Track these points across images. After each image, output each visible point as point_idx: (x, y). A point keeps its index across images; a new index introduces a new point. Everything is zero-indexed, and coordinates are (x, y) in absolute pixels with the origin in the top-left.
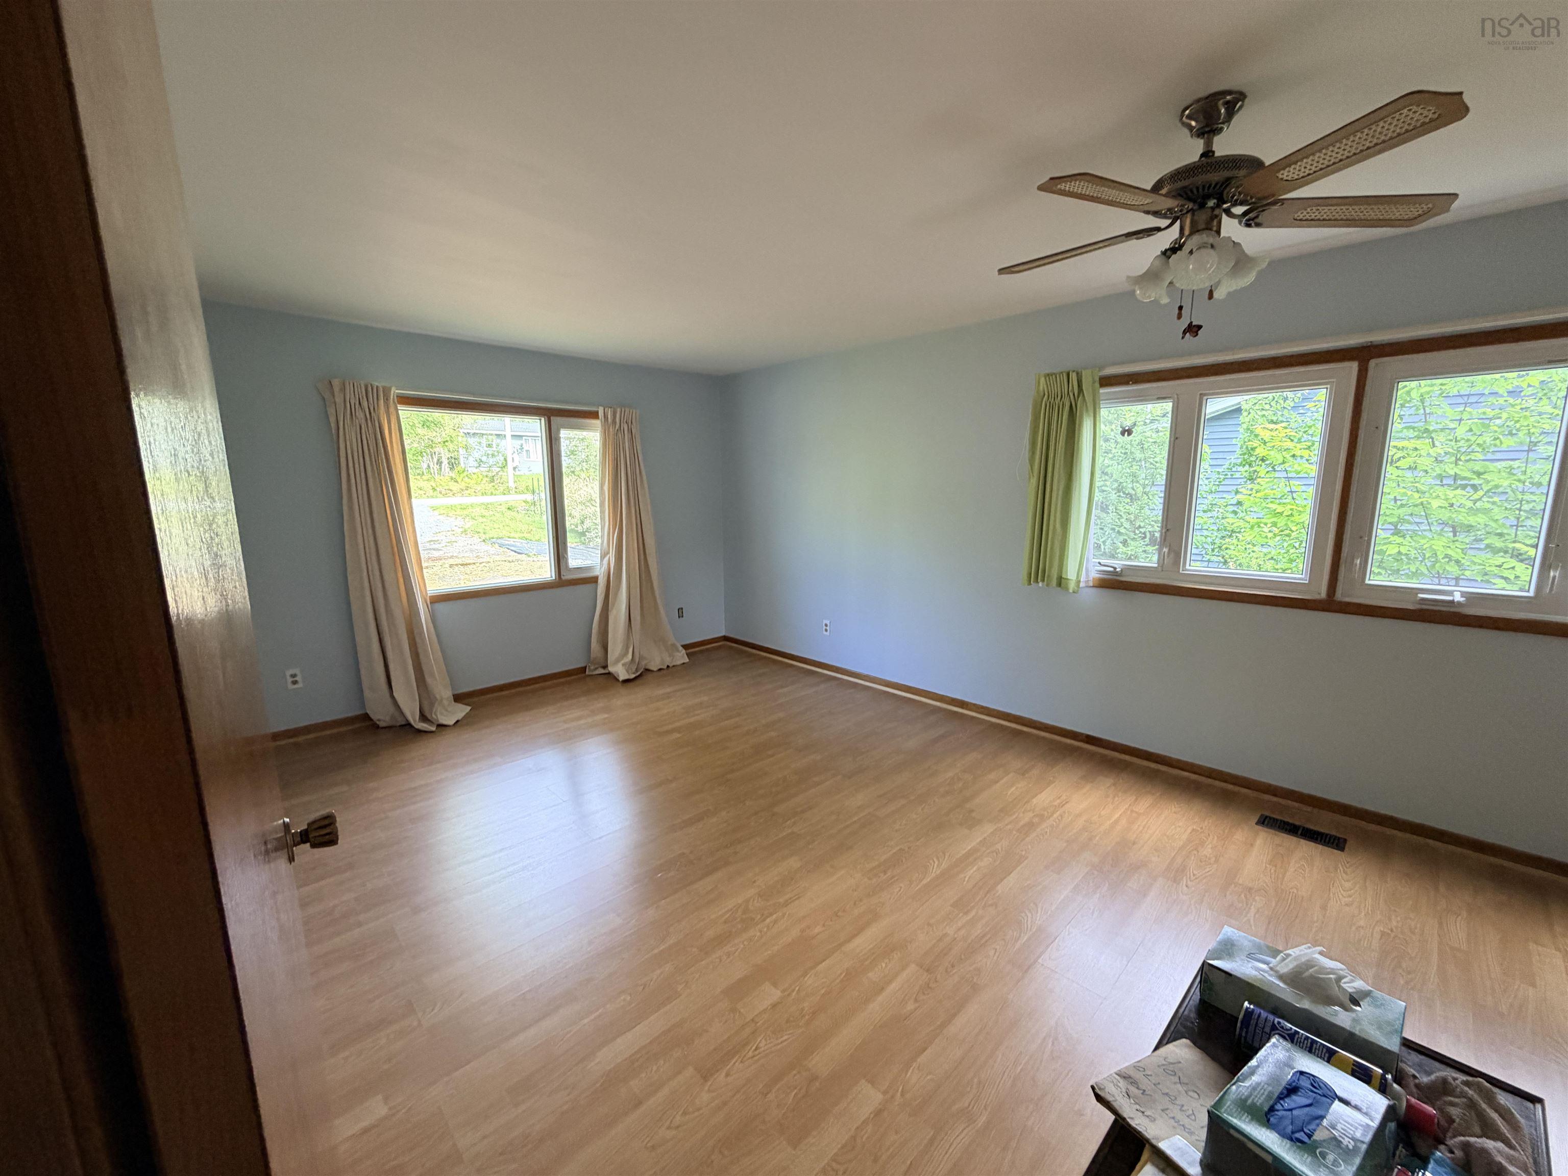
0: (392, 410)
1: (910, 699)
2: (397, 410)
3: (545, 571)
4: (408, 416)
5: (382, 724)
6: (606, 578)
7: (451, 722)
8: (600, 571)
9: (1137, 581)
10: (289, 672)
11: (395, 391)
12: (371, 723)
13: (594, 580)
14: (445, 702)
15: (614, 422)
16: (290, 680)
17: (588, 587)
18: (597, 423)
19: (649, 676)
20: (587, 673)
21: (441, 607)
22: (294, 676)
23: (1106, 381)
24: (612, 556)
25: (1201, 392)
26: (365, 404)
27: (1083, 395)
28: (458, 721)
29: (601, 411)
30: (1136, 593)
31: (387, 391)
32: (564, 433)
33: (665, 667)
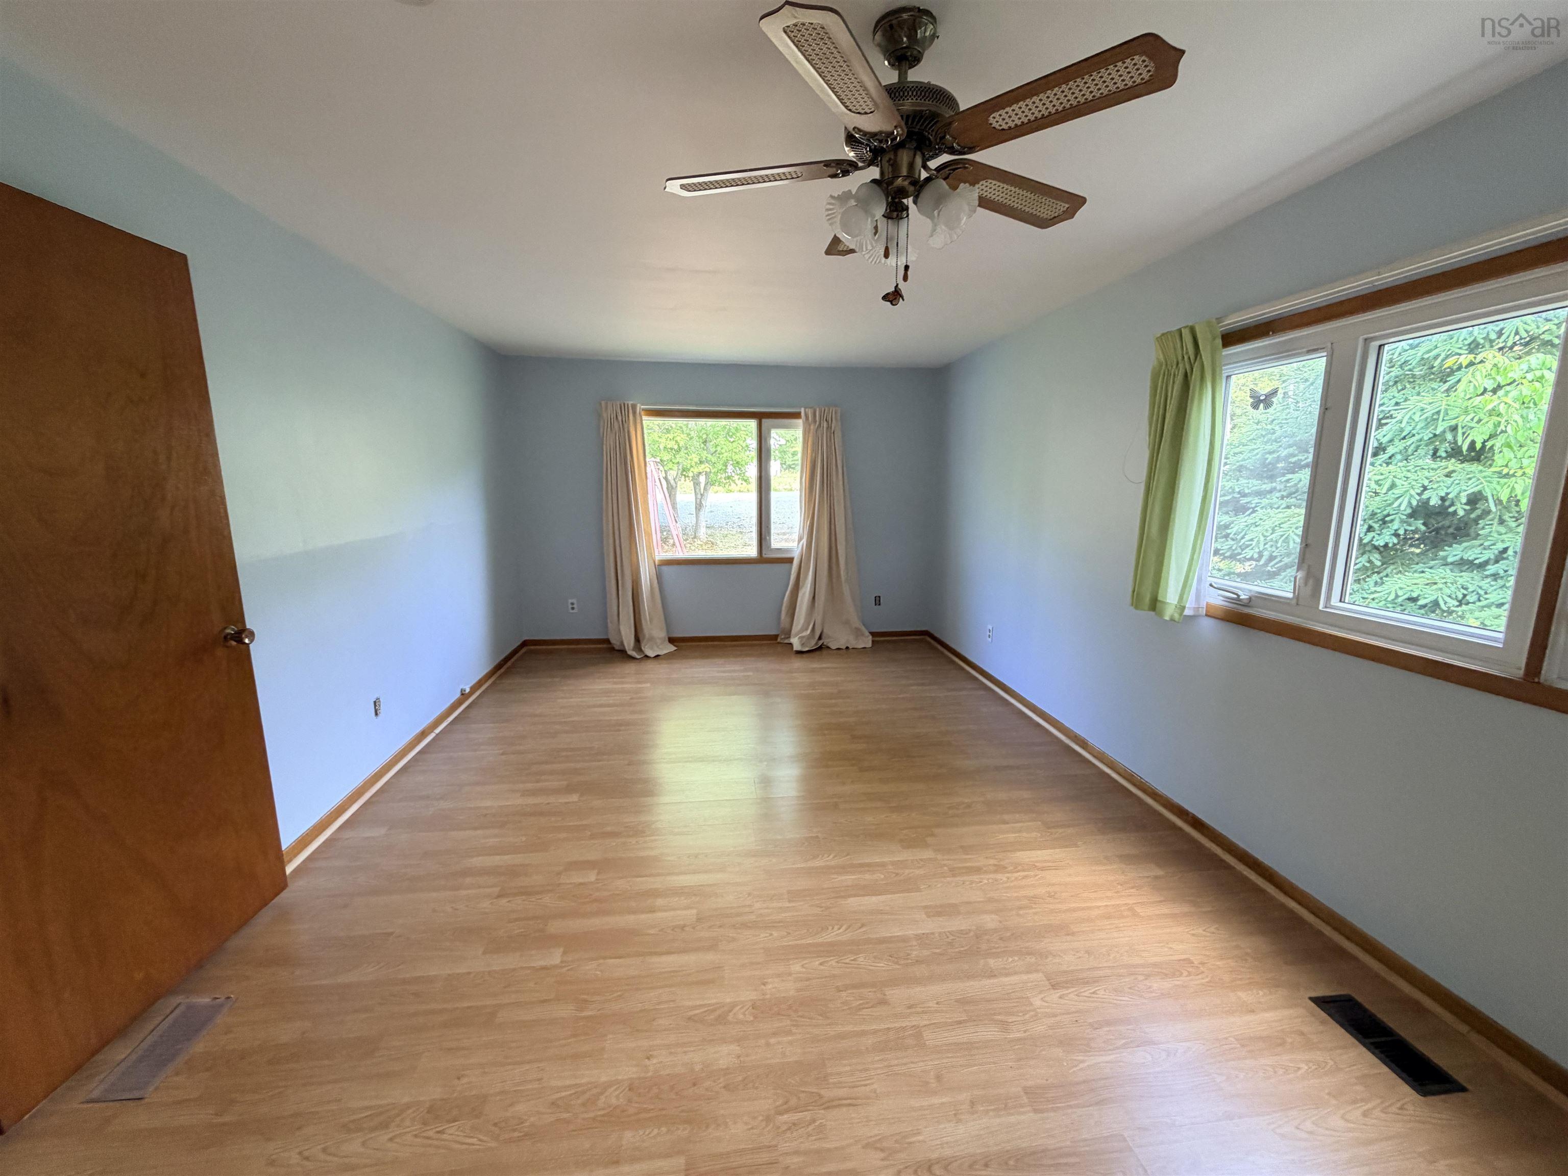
0: (638, 421)
1: (1038, 725)
2: (641, 420)
3: (752, 551)
4: (651, 424)
5: (617, 648)
6: (799, 560)
7: (653, 656)
8: (796, 555)
9: (1264, 616)
10: (570, 601)
11: (639, 407)
12: (609, 646)
13: (790, 560)
14: (659, 641)
15: (815, 421)
16: (570, 606)
17: (787, 566)
18: (800, 422)
19: (825, 652)
20: (779, 640)
21: (665, 569)
22: (572, 604)
23: (1231, 338)
24: (804, 541)
25: (1365, 336)
26: (620, 418)
27: (1201, 357)
28: (658, 656)
29: (802, 410)
30: (1262, 634)
31: (634, 407)
32: (774, 433)
33: (844, 647)
